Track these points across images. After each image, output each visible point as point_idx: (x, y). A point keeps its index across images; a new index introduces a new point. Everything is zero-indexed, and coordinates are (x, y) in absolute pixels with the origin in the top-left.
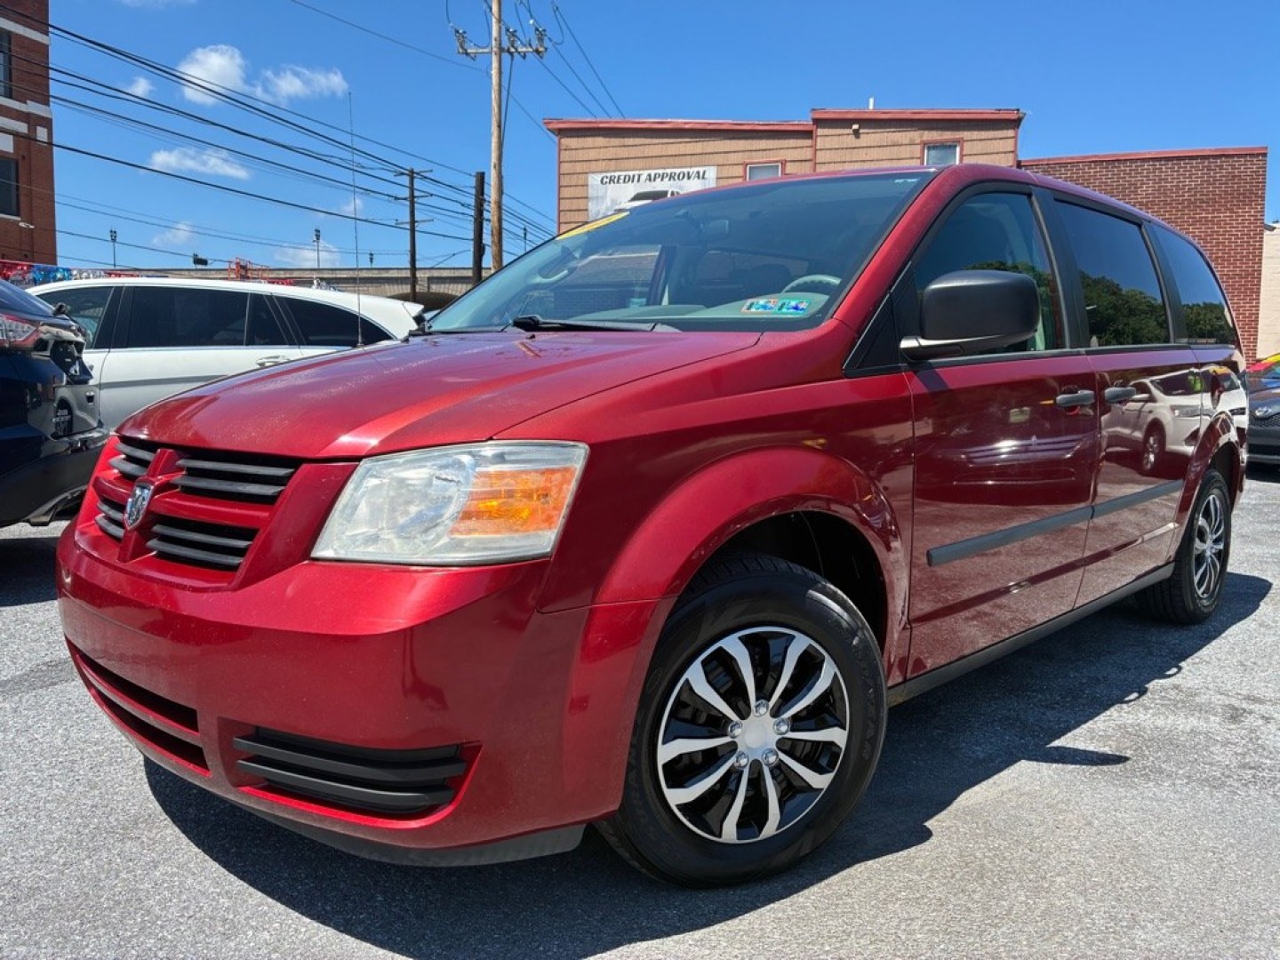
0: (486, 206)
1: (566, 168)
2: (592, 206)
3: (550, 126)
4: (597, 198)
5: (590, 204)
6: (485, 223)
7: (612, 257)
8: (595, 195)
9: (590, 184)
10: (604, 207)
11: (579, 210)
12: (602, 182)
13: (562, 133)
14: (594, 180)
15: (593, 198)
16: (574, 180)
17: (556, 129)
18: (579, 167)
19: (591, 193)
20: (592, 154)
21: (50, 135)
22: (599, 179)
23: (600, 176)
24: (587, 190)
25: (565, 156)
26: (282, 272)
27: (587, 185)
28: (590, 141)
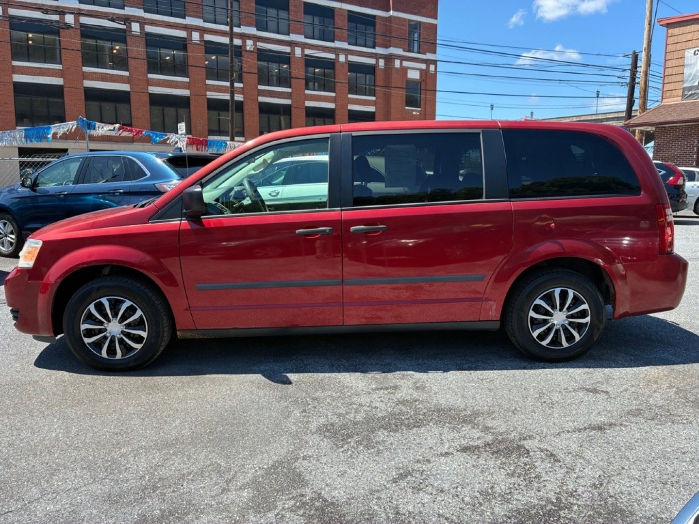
0: (638, 75)
1: (670, 48)
2: (687, 71)
3: (662, 23)
4: (691, 64)
5: (685, 69)
6: (636, 86)
7: (697, 100)
8: (689, 63)
9: (686, 57)
10: (695, 70)
11: (678, 74)
12: (694, 54)
13: (669, 26)
14: (689, 53)
15: (687, 65)
16: (675, 55)
17: (665, 24)
18: (679, 47)
19: (687, 62)
20: (690, 37)
21: (436, 68)
22: (693, 52)
23: (693, 50)
24: (684, 60)
25: (670, 40)
26: (575, 118)
27: (684, 57)
28: (688, 29)
